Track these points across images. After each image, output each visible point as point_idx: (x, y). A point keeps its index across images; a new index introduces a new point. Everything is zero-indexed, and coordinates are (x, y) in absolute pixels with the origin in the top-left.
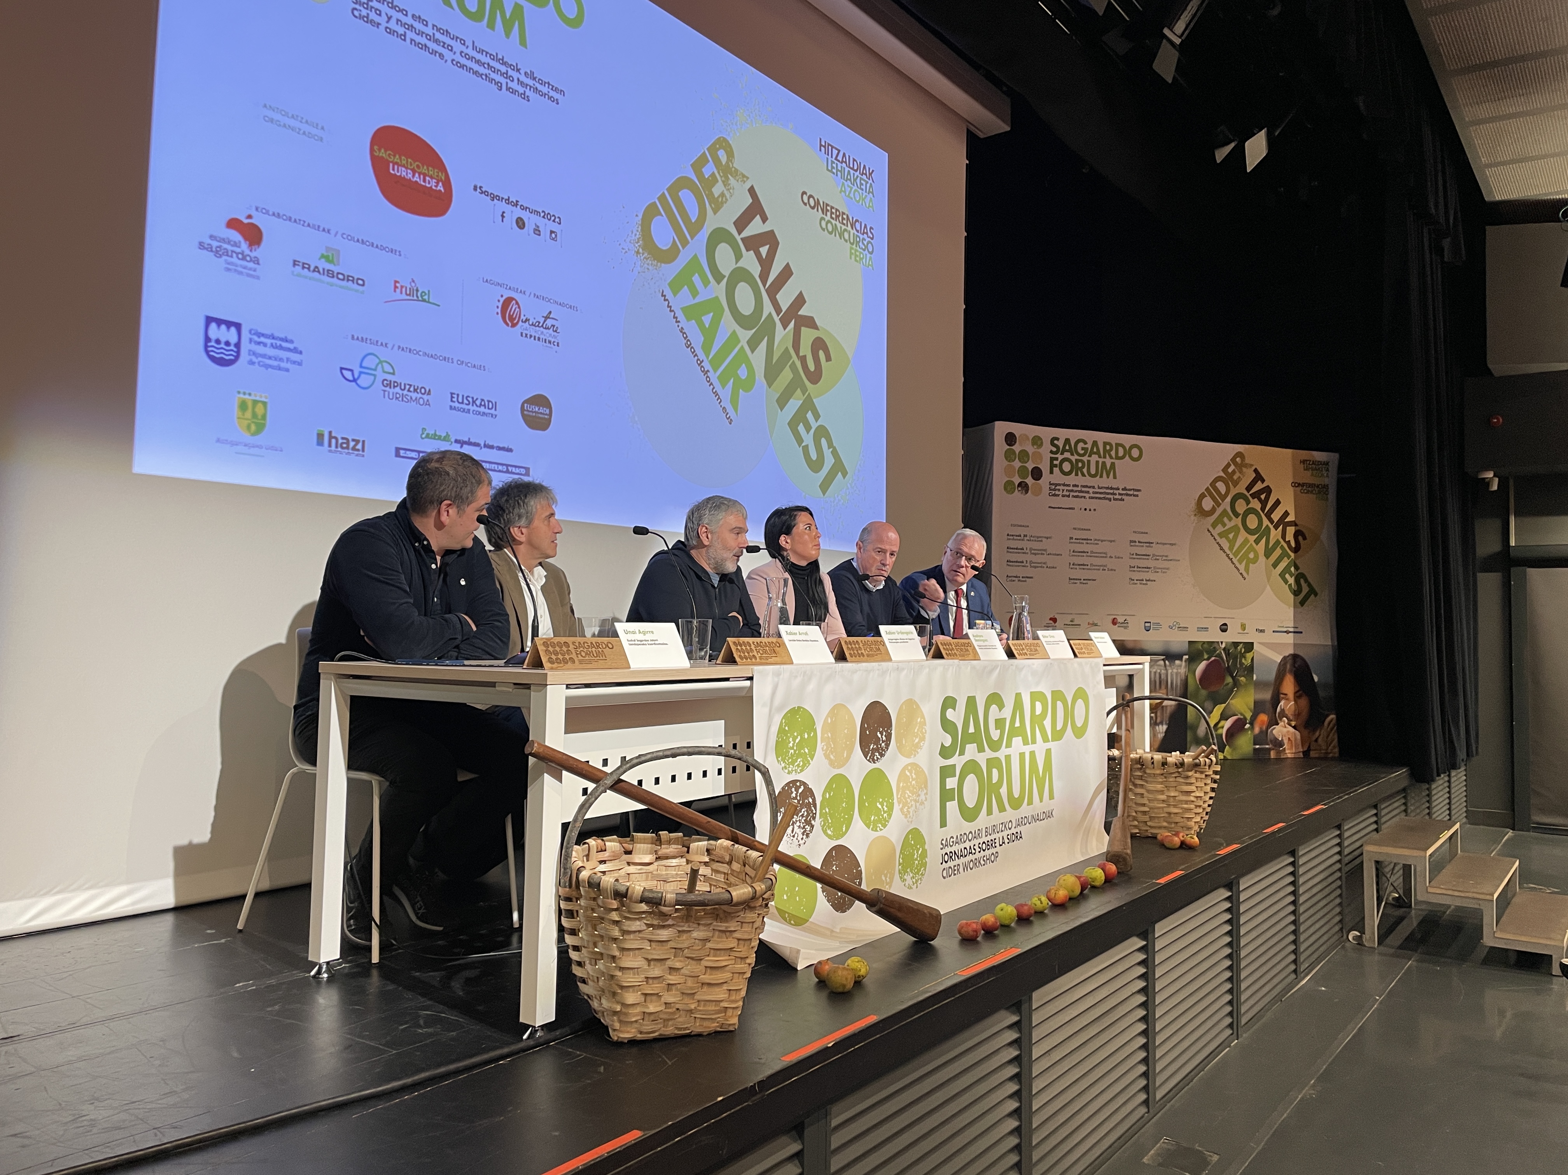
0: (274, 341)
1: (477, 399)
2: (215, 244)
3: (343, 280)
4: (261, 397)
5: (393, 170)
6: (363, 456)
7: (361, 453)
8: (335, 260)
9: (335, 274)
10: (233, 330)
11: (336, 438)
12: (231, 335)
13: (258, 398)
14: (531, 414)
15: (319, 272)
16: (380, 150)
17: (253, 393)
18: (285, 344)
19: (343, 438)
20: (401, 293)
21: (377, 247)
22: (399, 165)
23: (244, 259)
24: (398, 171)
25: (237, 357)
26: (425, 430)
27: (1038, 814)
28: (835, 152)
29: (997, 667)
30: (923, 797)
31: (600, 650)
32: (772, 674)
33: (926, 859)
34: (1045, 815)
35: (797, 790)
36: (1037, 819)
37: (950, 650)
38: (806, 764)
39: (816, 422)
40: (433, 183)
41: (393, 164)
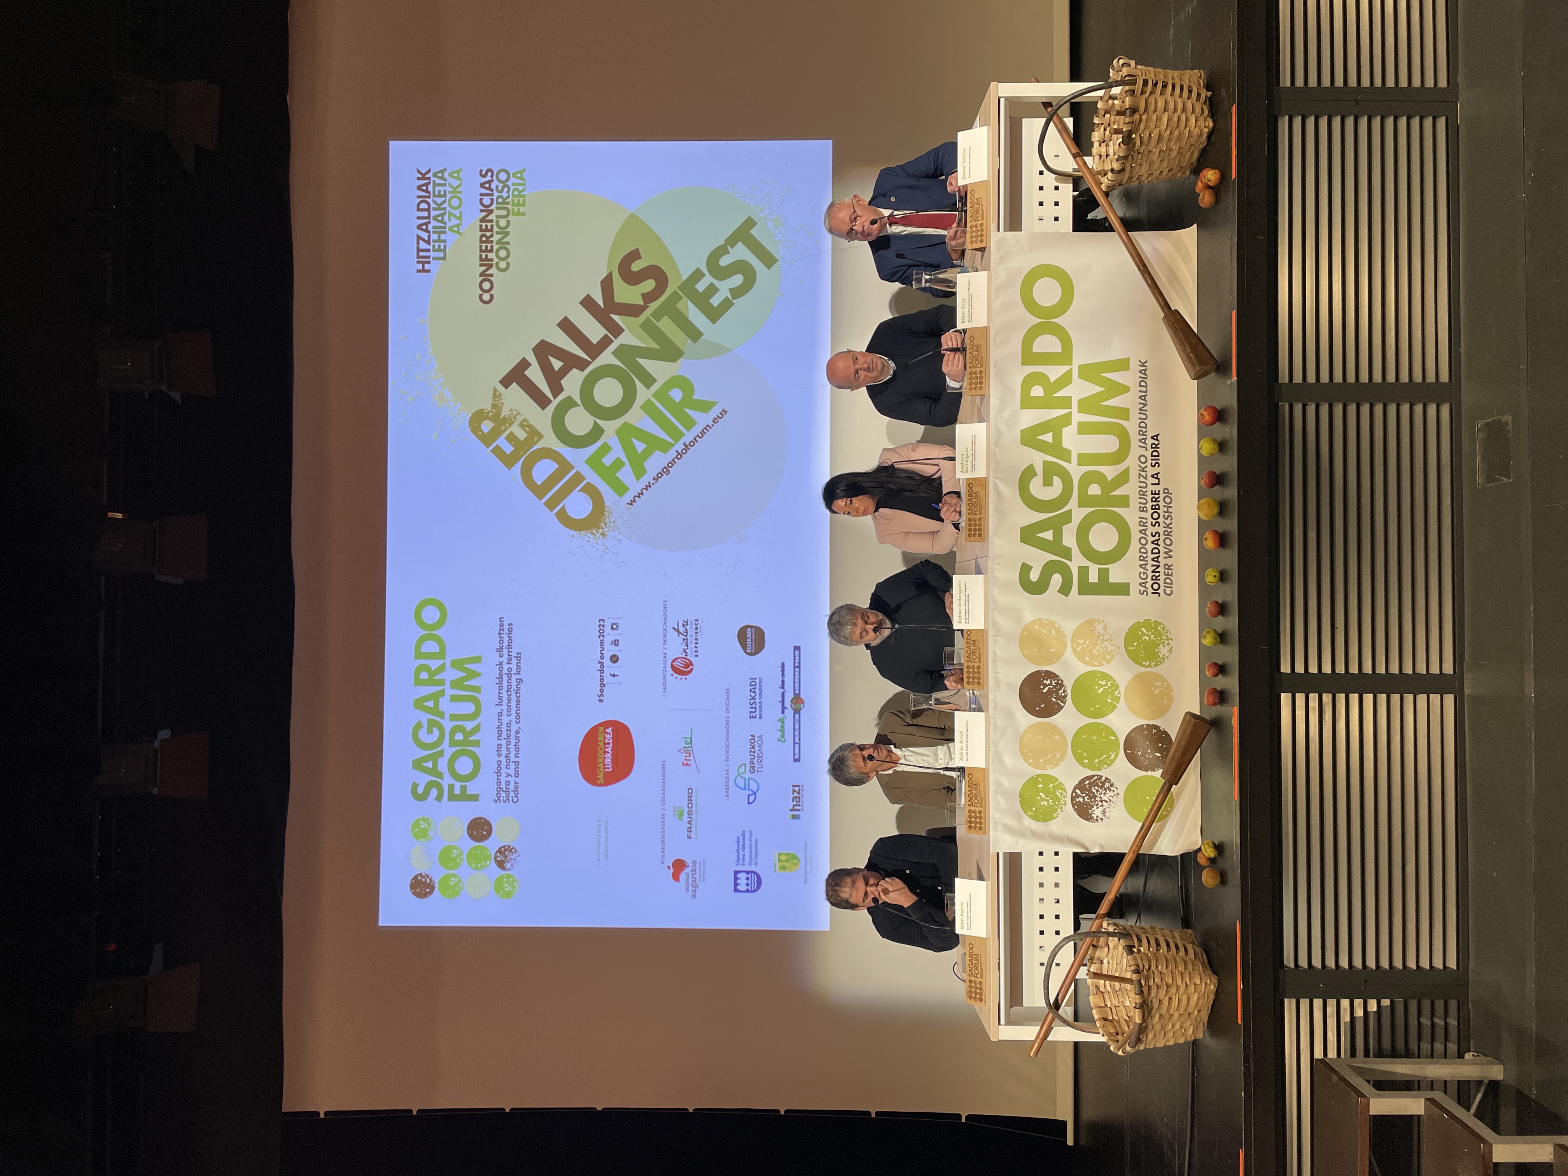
0: (741, 850)
1: (751, 696)
2: (691, 888)
3: (692, 804)
4: (776, 857)
5: (609, 768)
6: (803, 786)
7: (801, 788)
8: (681, 810)
9: (689, 809)
10: (738, 876)
11: (794, 806)
12: (742, 877)
13: (777, 859)
14: (753, 646)
15: (691, 821)
16: (599, 779)
17: (774, 862)
18: (741, 843)
19: (793, 801)
20: (690, 760)
21: (664, 779)
22: (604, 765)
23: (695, 870)
24: (609, 765)
25: (755, 873)
26: (779, 738)
27: (1140, 397)
28: (423, 246)
29: (996, 485)
30: (1101, 626)
31: (974, 956)
32: (995, 831)
33: (1152, 621)
34: (1143, 381)
35: (1078, 796)
36: (1144, 400)
37: (976, 525)
38: (1061, 787)
39: (704, 275)
40: (608, 736)
41: (605, 768)
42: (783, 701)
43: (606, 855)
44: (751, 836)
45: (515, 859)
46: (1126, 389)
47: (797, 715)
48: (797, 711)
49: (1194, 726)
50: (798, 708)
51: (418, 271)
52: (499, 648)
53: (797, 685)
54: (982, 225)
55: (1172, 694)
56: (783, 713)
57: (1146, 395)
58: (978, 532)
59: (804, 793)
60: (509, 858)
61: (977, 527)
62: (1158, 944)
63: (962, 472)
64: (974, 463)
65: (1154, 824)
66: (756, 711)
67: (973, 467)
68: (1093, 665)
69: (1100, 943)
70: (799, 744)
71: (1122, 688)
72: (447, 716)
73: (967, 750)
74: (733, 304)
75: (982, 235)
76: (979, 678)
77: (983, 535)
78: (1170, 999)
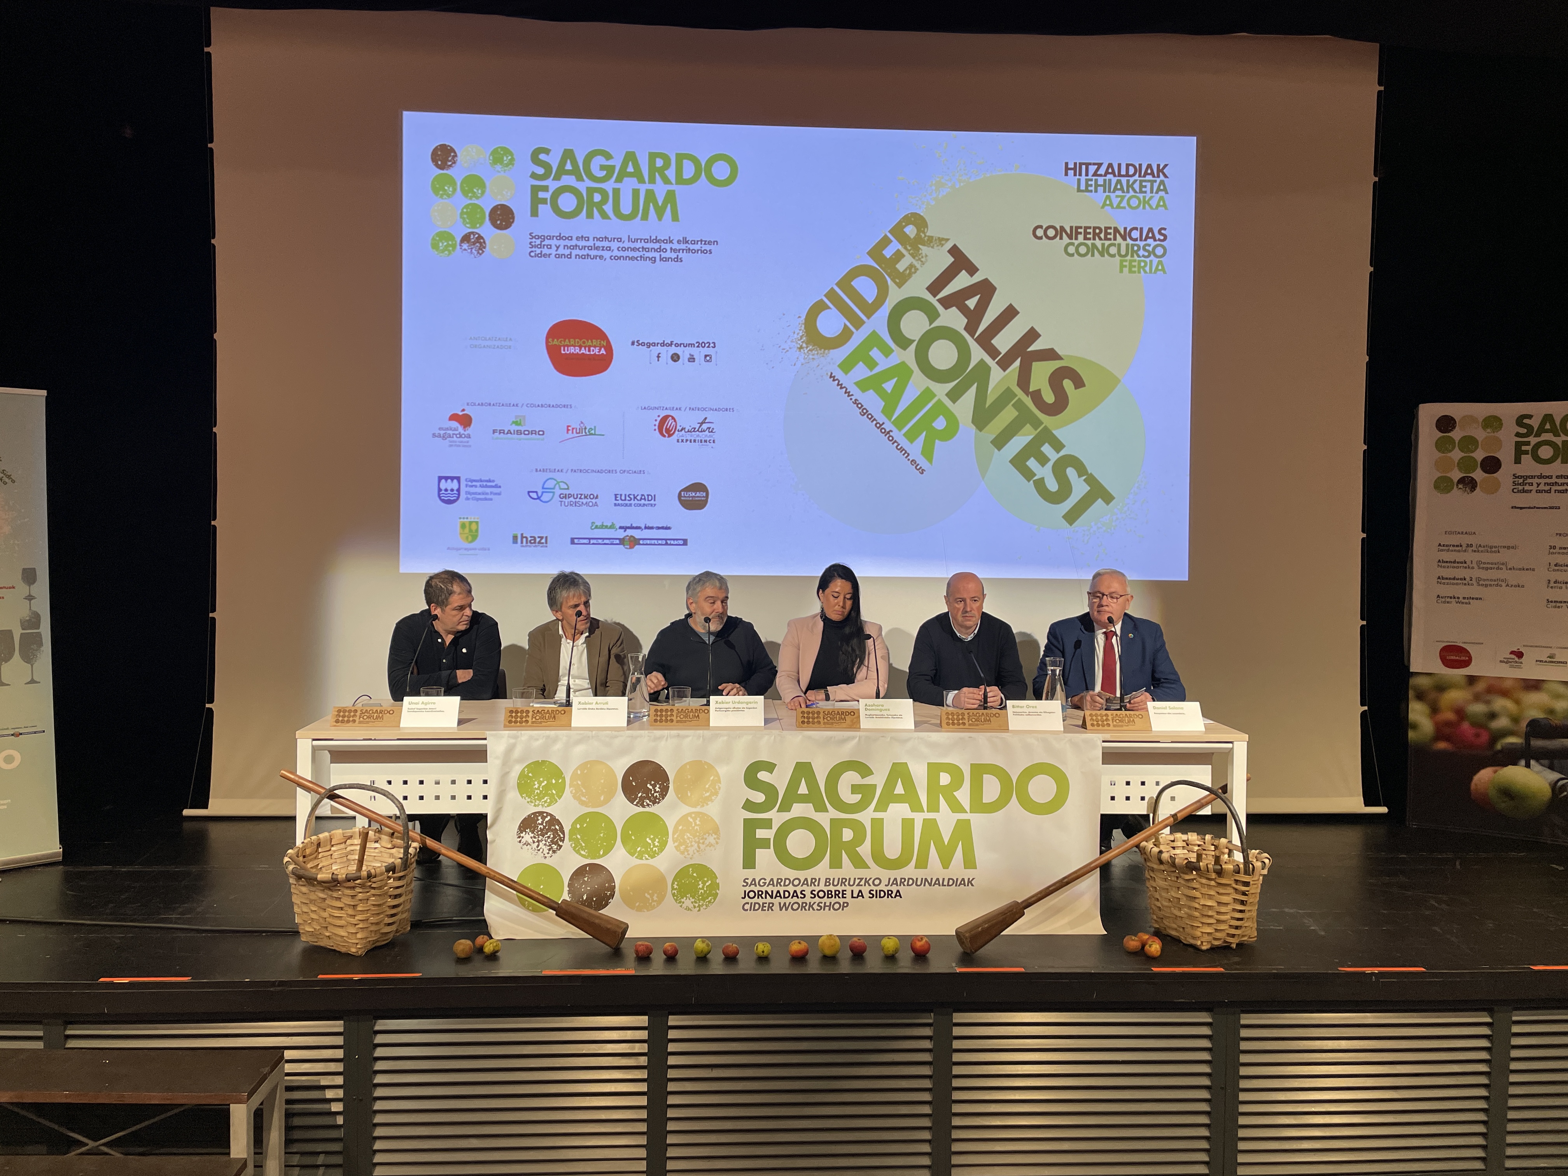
0: (481, 483)
1: (638, 495)
2: (442, 432)
3: (528, 434)
4: (474, 519)
5: (564, 351)
6: (546, 547)
7: (545, 545)
8: (522, 423)
9: (522, 432)
10: (455, 481)
11: (526, 538)
12: (455, 484)
13: (472, 520)
14: (688, 499)
15: (511, 433)
16: (553, 341)
17: (469, 517)
18: (489, 484)
19: (531, 537)
20: (573, 433)
21: (553, 406)
22: (568, 346)
23: (461, 437)
24: (568, 351)
25: (458, 498)
26: (594, 523)
27: (938, 879)
28: (1092, 169)
29: (854, 738)
30: (712, 841)
31: (381, 715)
32: (508, 737)
33: (717, 891)
34: (953, 882)
35: (543, 818)
36: (935, 884)
37: (813, 718)
38: (553, 801)
39: (1058, 453)
40: (597, 350)
41: (564, 346)
42: (632, 528)
43: (476, 346)
44: (496, 494)
45: (471, 252)
46: (946, 865)
47: (618, 542)
48: (622, 541)
49: (615, 932)
50: (625, 543)
51: (1067, 164)
52: (687, 239)
53: (648, 542)
54: (1109, 725)
55: (645, 910)
56: (621, 528)
57: (940, 886)
58: (806, 720)
59: (539, 548)
60: (472, 247)
61: (811, 720)
62: (396, 897)
63: (866, 705)
64: (875, 716)
65: (515, 892)
66: (622, 500)
67: (871, 716)
68: (674, 834)
69: (395, 840)
70: (589, 544)
71: (651, 862)
72: (617, 186)
73: (589, 709)
74: (1029, 481)
75: (1098, 725)
76: (661, 721)
77: (803, 726)
78: (342, 909)
